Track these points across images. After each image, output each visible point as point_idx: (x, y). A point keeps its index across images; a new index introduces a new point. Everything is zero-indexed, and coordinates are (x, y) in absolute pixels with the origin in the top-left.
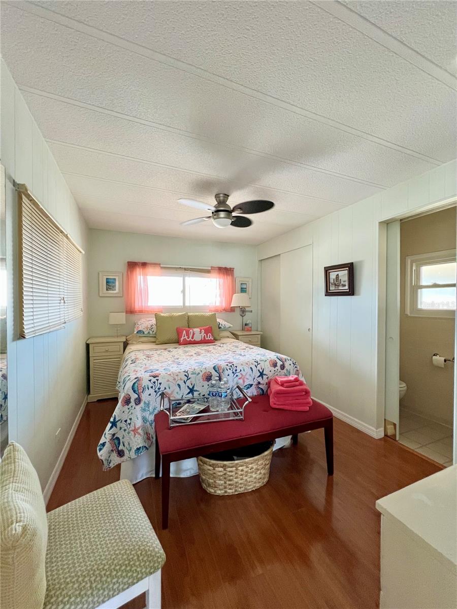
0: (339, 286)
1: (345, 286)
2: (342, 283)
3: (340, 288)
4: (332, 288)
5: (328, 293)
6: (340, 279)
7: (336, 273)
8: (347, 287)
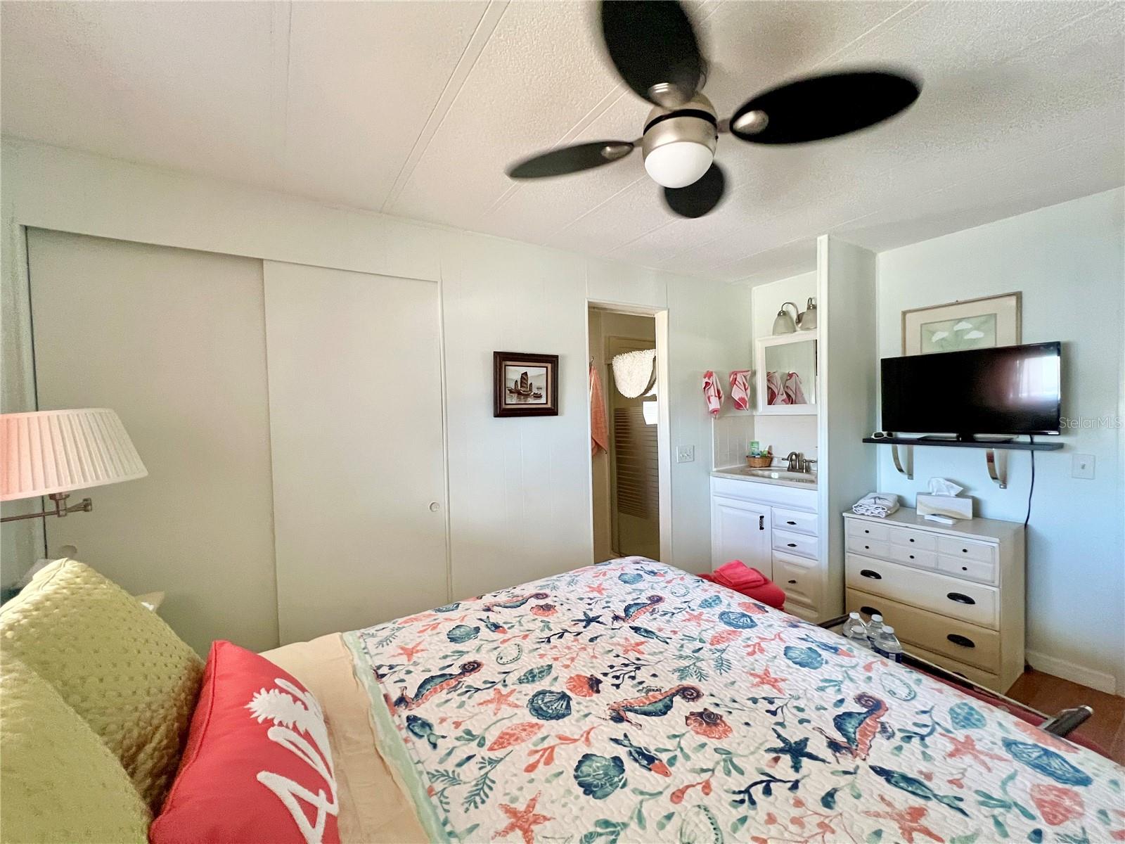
0: (527, 396)
1: (539, 397)
2: (535, 391)
3: (531, 401)
4: (512, 401)
5: (502, 411)
6: (529, 383)
7: (523, 370)
8: (543, 400)
